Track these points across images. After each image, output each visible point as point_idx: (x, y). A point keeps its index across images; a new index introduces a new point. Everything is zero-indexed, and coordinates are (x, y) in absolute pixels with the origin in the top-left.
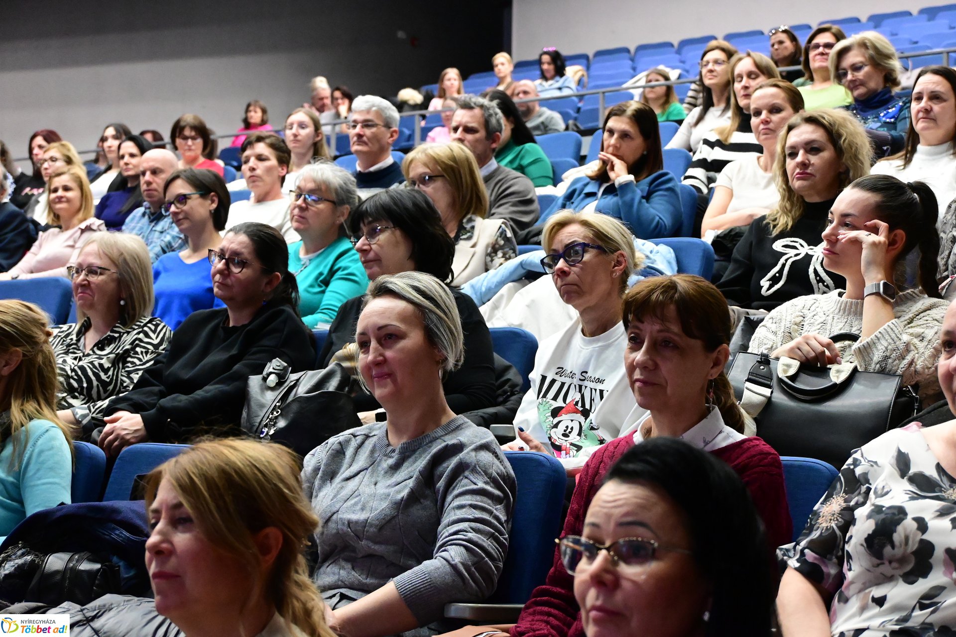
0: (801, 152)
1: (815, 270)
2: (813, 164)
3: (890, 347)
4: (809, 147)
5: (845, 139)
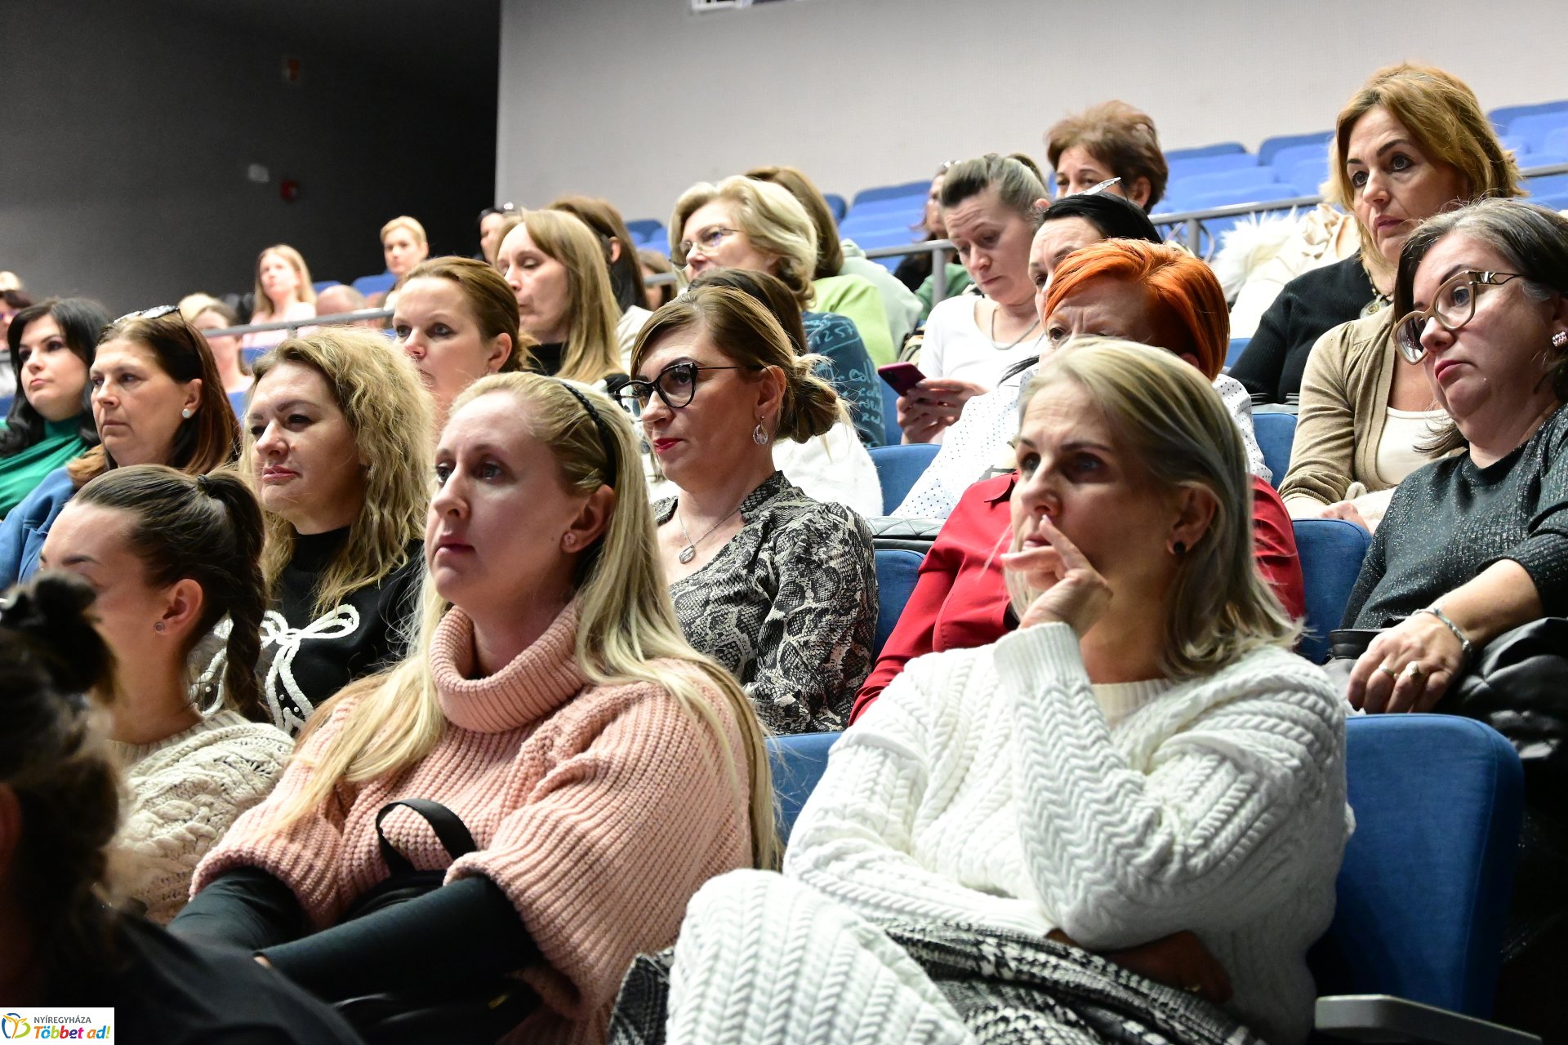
0: (272, 425)
1: (278, 677)
2: (294, 448)
4: (286, 415)
5: (364, 394)
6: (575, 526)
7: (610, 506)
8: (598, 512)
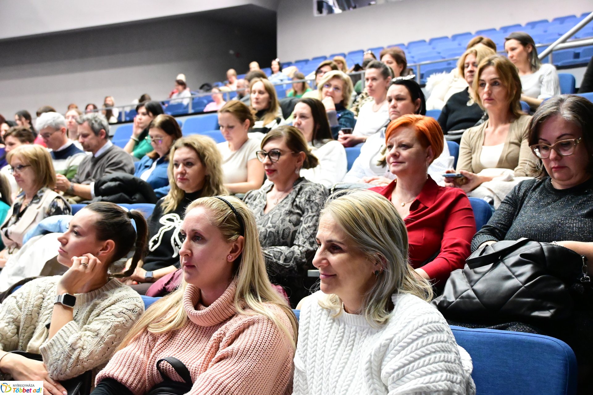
0: (181, 165)
1: (174, 238)
2: (188, 173)
3: (59, 351)
5: (208, 158)
6: (231, 252)
7: (243, 243)
8: (239, 245)
